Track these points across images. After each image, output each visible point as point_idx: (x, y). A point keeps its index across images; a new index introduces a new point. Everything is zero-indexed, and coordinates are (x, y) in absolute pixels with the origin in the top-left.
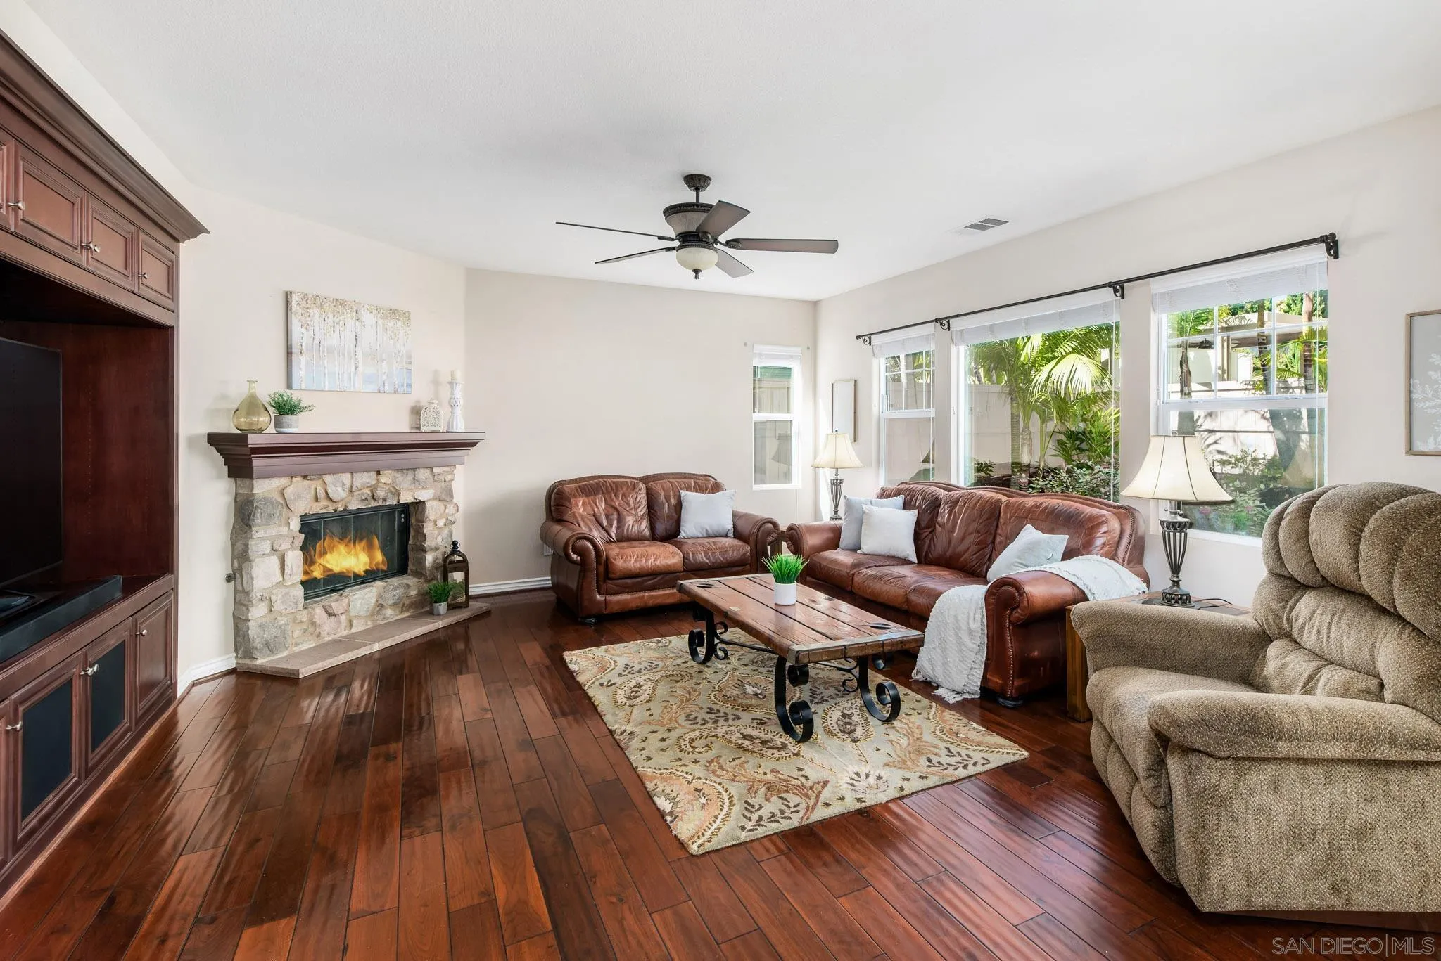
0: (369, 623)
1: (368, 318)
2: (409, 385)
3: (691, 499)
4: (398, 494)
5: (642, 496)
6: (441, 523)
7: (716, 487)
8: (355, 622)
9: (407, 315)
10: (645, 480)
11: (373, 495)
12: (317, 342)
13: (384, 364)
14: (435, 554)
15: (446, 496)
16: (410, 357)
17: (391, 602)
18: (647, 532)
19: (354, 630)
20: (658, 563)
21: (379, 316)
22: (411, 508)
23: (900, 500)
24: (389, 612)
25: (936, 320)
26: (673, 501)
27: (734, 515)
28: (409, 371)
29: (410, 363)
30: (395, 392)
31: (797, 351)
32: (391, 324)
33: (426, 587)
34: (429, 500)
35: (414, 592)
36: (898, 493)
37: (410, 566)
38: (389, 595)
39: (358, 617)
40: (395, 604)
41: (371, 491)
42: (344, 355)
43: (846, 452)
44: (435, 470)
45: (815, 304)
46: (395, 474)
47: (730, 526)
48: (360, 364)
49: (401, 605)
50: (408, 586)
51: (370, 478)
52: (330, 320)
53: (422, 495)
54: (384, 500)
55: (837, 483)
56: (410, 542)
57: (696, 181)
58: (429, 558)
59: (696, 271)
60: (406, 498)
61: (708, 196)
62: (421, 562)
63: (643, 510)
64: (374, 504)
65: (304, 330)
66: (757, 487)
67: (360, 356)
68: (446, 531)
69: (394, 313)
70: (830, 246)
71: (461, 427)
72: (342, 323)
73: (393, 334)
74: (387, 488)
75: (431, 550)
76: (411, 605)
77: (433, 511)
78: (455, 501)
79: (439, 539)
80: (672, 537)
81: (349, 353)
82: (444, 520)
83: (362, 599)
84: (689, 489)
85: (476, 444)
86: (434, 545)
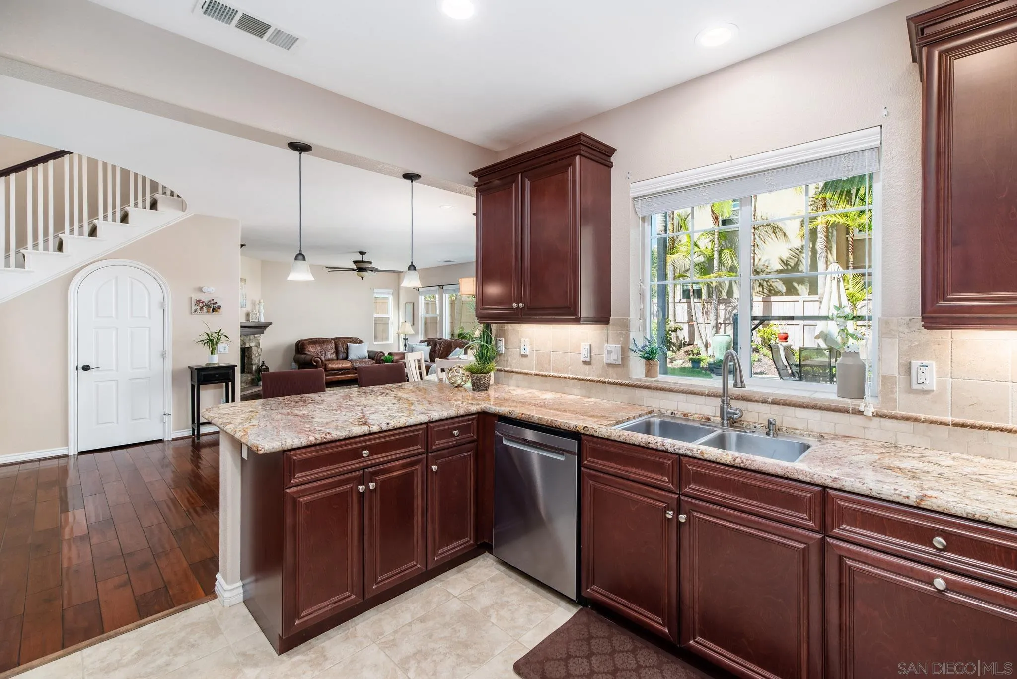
2: (246, 305)
3: (352, 346)
5: (333, 345)
6: (257, 355)
7: (361, 342)
9: (245, 280)
10: (333, 339)
15: (258, 345)
16: (246, 295)
18: (335, 358)
20: (343, 365)
22: (246, 349)
25: (438, 286)
26: (345, 347)
27: (368, 351)
28: (246, 300)
29: (246, 297)
30: (242, 308)
33: (253, 377)
34: (254, 346)
35: (249, 379)
36: (425, 341)
37: (246, 370)
38: (243, 379)
40: (245, 382)
43: (409, 329)
44: (256, 336)
46: (245, 336)
47: (367, 354)
50: (247, 376)
55: (406, 340)
56: (246, 362)
57: (362, 253)
58: (254, 367)
59: (362, 278)
60: (248, 345)
61: (366, 258)
63: (333, 350)
66: (375, 343)
68: (258, 358)
69: (242, 280)
71: (263, 320)
74: (243, 341)
76: (249, 383)
77: (254, 350)
78: (260, 347)
80: (346, 358)
84: (350, 342)
85: (268, 327)
86: (255, 362)
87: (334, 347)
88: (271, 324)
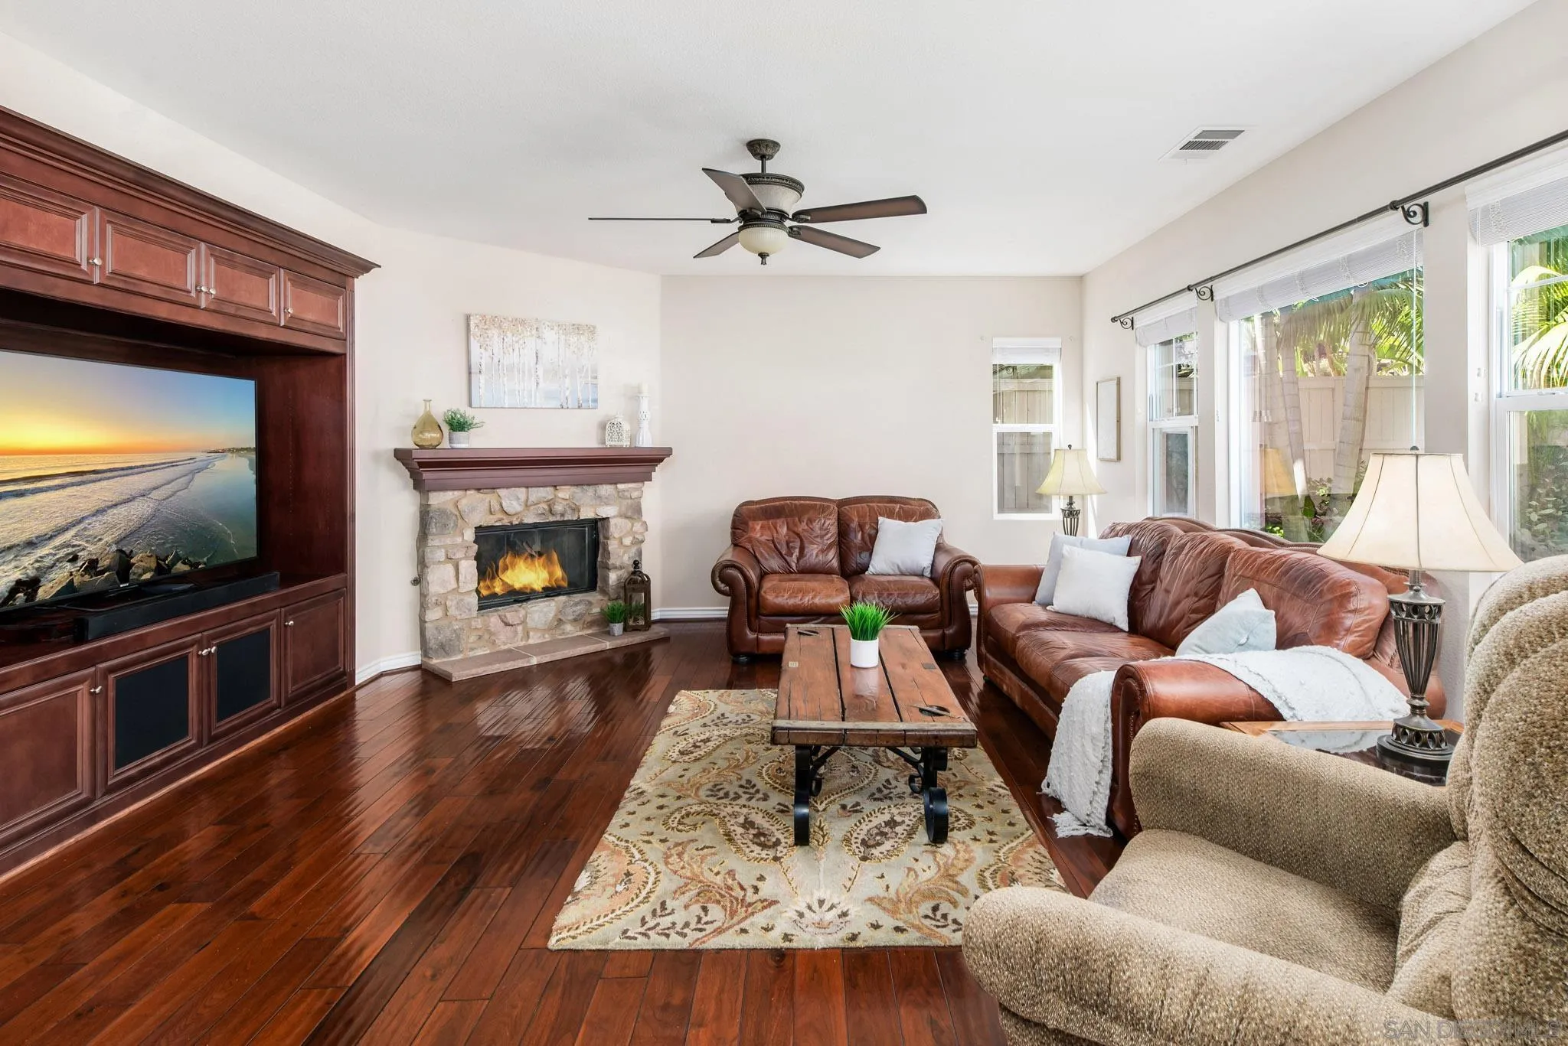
0: (547, 636)
1: (550, 335)
2: (595, 401)
3: (890, 527)
4: (576, 509)
6: (627, 541)
7: (928, 514)
8: (531, 634)
9: (592, 330)
10: (836, 502)
11: (551, 511)
12: (496, 360)
13: (567, 380)
14: (620, 573)
15: (635, 512)
16: (595, 370)
17: (571, 618)
19: (531, 642)
21: (561, 332)
22: (594, 525)
23: (1125, 541)
24: (569, 627)
25: (1193, 287)
26: (868, 529)
28: (595, 386)
29: (596, 378)
30: (579, 407)
31: (1056, 343)
32: (573, 339)
33: (608, 605)
34: (614, 517)
35: (596, 610)
36: (1127, 533)
37: (597, 583)
38: (569, 610)
39: (536, 629)
40: (575, 620)
41: (549, 506)
42: (524, 372)
44: (621, 486)
45: (1080, 279)
46: (574, 489)
47: (927, 563)
48: (541, 381)
49: (582, 621)
50: (590, 603)
51: (546, 493)
52: (509, 338)
53: (604, 512)
54: (562, 515)
55: (1072, 514)
56: (599, 559)
57: (760, 148)
58: (613, 577)
59: (763, 256)
60: (587, 513)
61: (773, 167)
62: (606, 579)
63: (831, 538)
64: (552, 519)
65: (482, 350)
66: (1000, 516)
67: (540, 373)
68: (634, 550)
69: (577, 328)
70: (913, 205)
71: (647, 440)
72: (521, 342)
73: (576, 350)
74: (565, 503)
75: (616, 568)
76: (591, 624)
77: (618, 528)
78: (644, 518)
79: (626, 558)
81: (530, 371)
82: (631, 538)
83: (541, 612)
84: (889, 515)
85: (661, 460)
86: (618, 564)
87: (834, 530)
88: (667, 452)
